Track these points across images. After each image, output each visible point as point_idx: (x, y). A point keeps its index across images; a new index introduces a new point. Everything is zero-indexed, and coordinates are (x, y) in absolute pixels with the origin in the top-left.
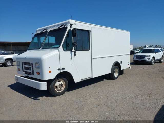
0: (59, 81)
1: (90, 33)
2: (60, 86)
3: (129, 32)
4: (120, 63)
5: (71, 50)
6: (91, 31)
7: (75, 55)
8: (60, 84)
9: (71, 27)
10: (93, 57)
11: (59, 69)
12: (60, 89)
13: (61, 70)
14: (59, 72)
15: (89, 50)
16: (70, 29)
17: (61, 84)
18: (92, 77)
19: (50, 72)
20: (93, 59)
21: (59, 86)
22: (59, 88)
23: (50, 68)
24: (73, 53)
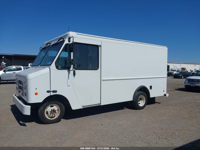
0: (52, 106)
1: (100, 48)
2: (53, 112)
3: (167, 48)
4: (149, 88)
5: (68, 69)
6: (101, 46)
7: (74, 74)
8: (52, 110)
9: (69, 41)
10: (103, 79)
11: (48, 92)
12: (52, 115)
13: (52, 93)
14: (49, 94)
15: (96, 70)
16: (68, 43)
17: (54, 109)
18: (100, 104)
19: (36, 94)
20: (103, 80)
21: (50, 112)
22: (50, 114)
23: (36, 89)
24: (72, 72)
